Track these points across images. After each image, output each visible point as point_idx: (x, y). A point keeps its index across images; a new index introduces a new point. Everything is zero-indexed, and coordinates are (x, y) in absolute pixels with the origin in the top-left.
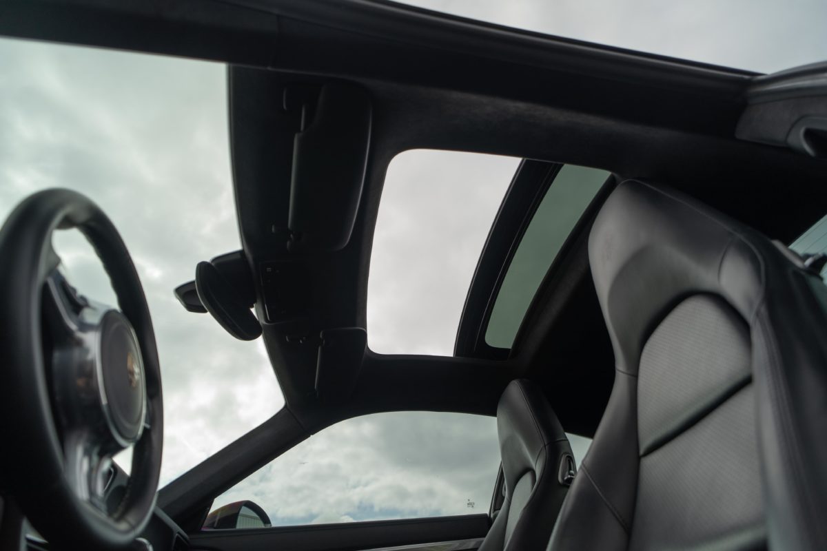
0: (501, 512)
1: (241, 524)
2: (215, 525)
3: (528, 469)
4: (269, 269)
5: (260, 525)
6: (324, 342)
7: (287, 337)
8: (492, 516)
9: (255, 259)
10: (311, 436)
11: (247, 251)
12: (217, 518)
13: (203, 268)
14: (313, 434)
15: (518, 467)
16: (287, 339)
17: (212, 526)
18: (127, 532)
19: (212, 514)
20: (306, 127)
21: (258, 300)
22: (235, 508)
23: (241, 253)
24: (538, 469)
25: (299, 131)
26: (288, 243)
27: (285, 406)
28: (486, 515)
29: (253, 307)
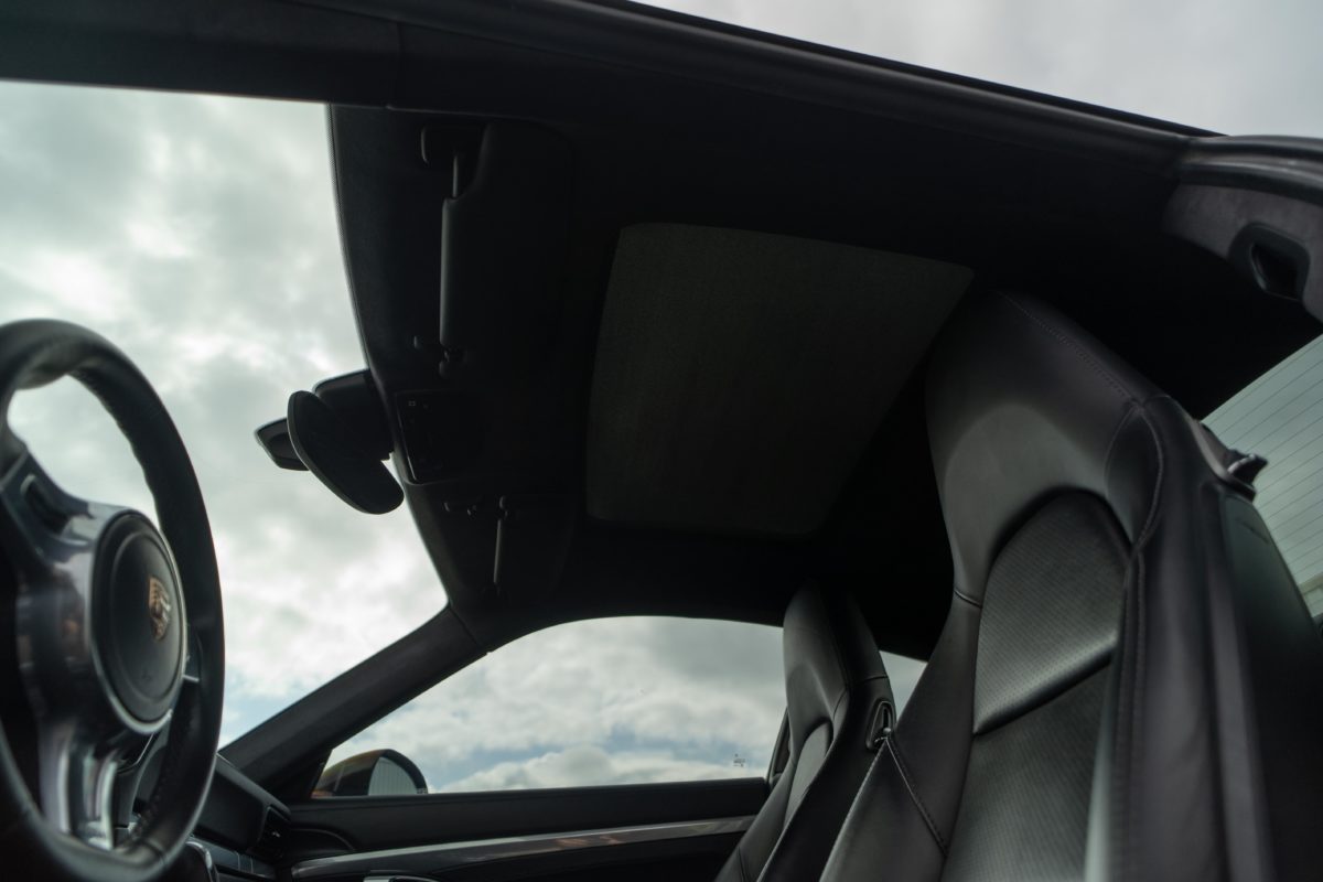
0: (784, 776)
1: (377, 789)
2: (335, 789)
3: (823, 720)
4: (412, 404)
5: (410, 790)
6: (506, 513)
7: (446, 504)
8: (771, 780)
9: (387, 388)
10: (489, 654)
11: (374, 372)
12: (339, 777)
13: (299, 401)
14: (492, 650)
15: (810, 715)
16: (447, 508)
17: (329, 788)
18: (148, 864)
19: (329, 770)
20: (460, 191)
21: (397, 449)
22: (368, 762)
23: (366, 374)
24: (837, 721)
25: (451, 197)
26: (441, 365)
27: (448, 607)
28: (761, 780)
29: (388, 458)
